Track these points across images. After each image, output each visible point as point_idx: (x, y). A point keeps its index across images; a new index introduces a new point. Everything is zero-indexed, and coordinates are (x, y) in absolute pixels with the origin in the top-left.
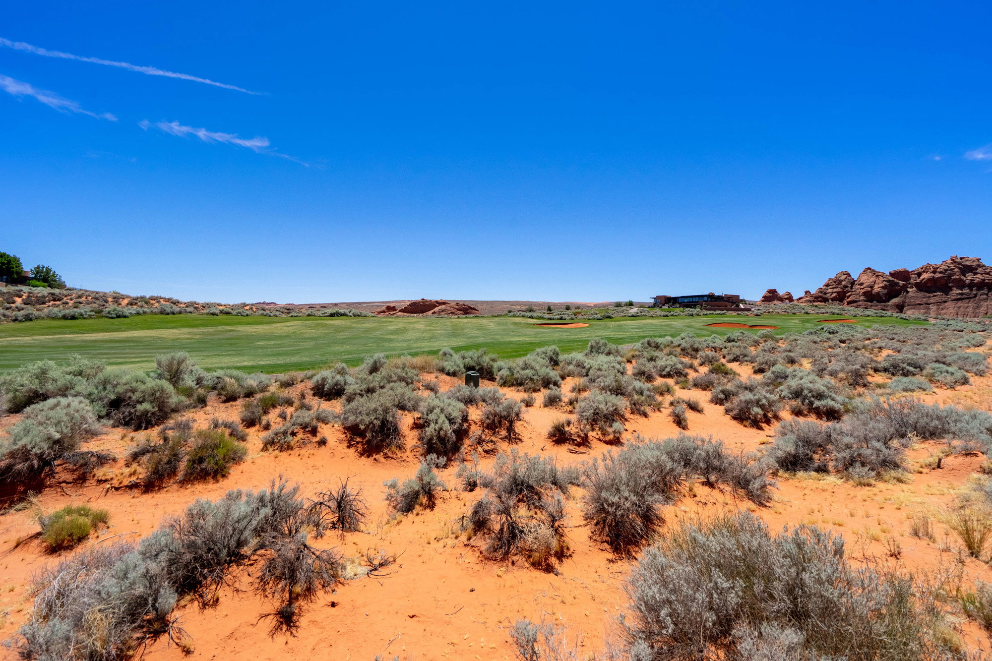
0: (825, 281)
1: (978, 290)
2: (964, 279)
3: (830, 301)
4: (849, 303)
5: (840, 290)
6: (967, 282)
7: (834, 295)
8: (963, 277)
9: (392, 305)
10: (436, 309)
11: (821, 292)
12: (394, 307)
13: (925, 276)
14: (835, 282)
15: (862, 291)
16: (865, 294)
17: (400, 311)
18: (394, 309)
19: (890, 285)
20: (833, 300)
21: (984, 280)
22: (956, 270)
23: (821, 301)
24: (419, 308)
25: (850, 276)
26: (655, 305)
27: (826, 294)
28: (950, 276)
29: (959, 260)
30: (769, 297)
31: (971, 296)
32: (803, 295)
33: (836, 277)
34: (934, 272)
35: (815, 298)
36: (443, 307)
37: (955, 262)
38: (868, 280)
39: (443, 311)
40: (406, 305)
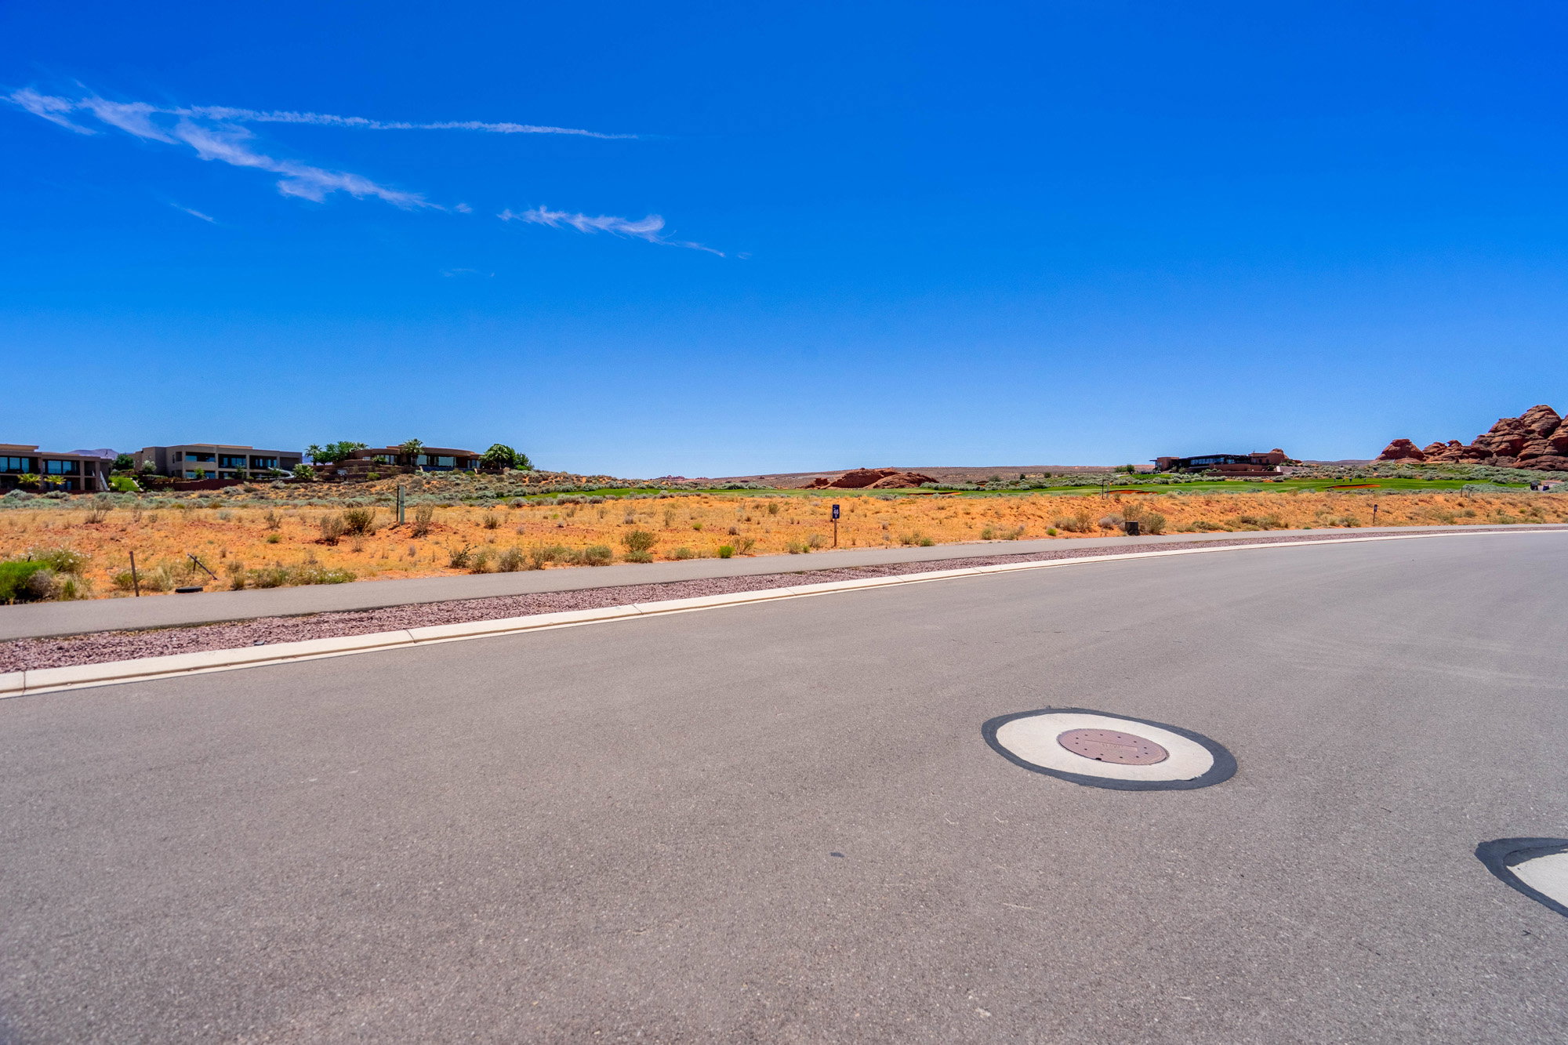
0: (1493, 424)
3: (1495, 456)
5: (1516, 437)
7: (1503, 446)
9: (823, 477)
10: (879, 482)
11: (1481, 442)
12: (826, 480)
14: (1509, 425)
17: (833, 485)
18: (825, 482)
20: (1499, 453)
23: (1474, 457)
24: (857, 480)
25: (1552, 412)
27: (1489, 444)
30: (1395, 451)
33: (1520, 416)
35: (1465, 451)
36: (890, 478)
39: (888, 484)
40: (840, 476)
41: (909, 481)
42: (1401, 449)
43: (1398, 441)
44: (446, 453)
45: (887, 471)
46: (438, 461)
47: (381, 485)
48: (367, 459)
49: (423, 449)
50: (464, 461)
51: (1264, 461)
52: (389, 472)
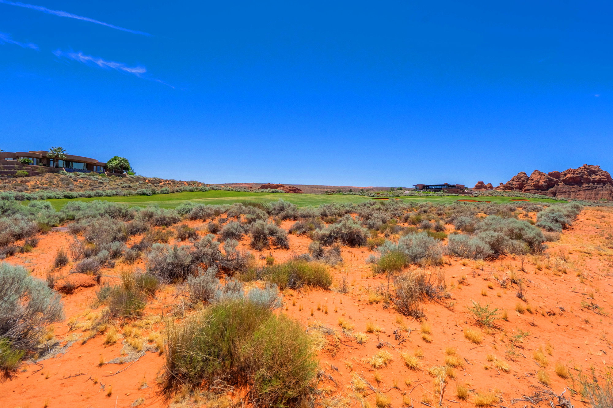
0: (512, 177)
1: (598, 184)
2: (590, 178)
3: (515, 189)
4: (525, 191)
5: (520, 183)
6: (592, 180)
7: (517, 186)
8: (589, 177)
10: (278, 189)
11: (509, 184)
13: (568, 176)
14: (517, 178)
15: (533, 184)
16: (534, 185)
19: (549, 181)
20: (516, 188)
21: (601, 179)
22: (586, 173)
23: (509, 189)
25: (526, 175)
26: (416, 190)
27: (512, 185)
28: (582, 176)
29: (588, 167)
30: (479, 186)
31: (594, 188)
32: (499, 185)
33: (518, 175)
34: (574, 174)
35: (506, 187)
36: (282, 188)
37: (585, 168)
38: (536, 177)
39: (282, 191)
40: (259, 186)
41: (290, 190)
42: (480, 186)
44: (78, 160)
45: (279, 185)
46: (72, 166)
48: (10, 160)
49: (65, 155)
50: (90, 166)
51: (460, 188)
52: (38, 171)
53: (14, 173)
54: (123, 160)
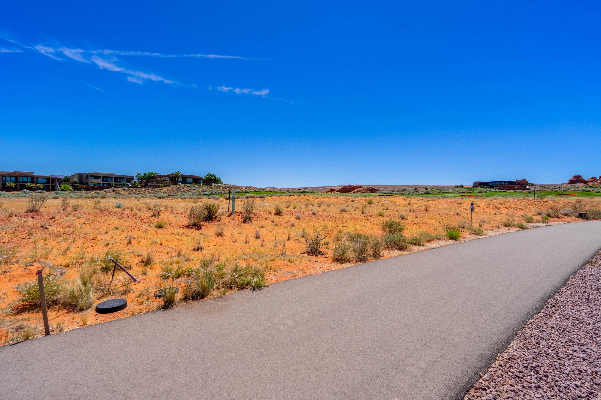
9: (333, 188)
10: (356, 190)
12: (334, 189)
17: (337, 191)
18: (334, 190)
24: (346, 190)
26: (474, 187)
30: (575, 180)
36: (360, 189)
39: (359, 191)
40: (340, 188)
41: (368, 190)
42: (577, 179)
43: (576, 176)
44: (190, 177)
45: (359, 186)
46: (186, 180)
47: (165, 189)
48: (159, 179)
49: (181, 175)
50: (196, 180)
51: (521, 184)
52: (168, 184)
53: (159, 186)
54: (211, 175)
